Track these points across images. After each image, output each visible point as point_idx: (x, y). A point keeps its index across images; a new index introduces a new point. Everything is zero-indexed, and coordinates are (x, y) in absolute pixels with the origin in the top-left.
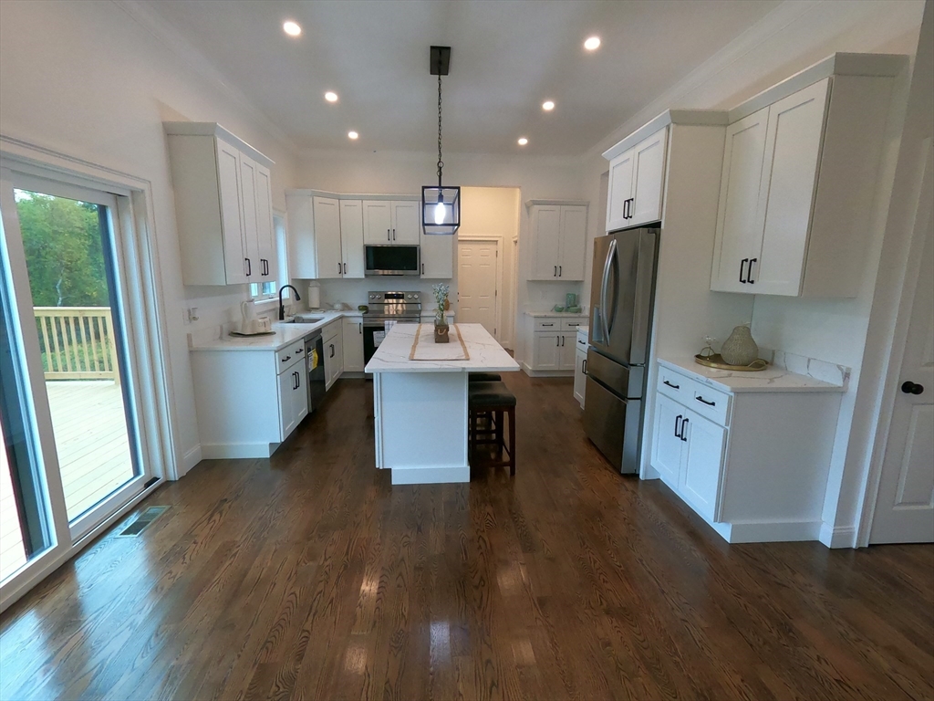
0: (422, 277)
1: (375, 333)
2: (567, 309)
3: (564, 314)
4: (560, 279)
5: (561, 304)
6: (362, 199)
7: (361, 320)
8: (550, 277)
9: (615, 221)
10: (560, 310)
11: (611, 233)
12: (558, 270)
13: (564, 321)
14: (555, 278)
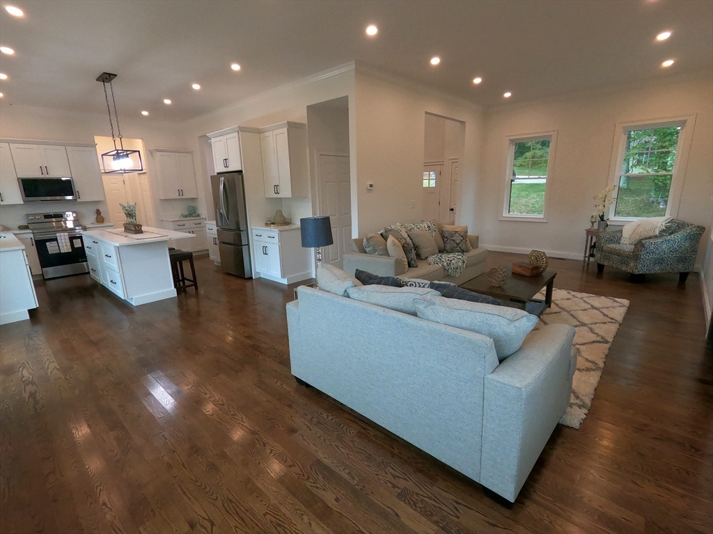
0: (78, 200)
1: (47, 243)
2: (190, 215)
3: (188, 218)
4: (182, 197)
5: (186, 213)
6: (9, 142)
7: (32, 236)
8: (176, 196)
9: (220, 168)
10: (186, 216)
11: (218, 173)
12: (181, 192)
13: (192, 222)
14: (179, 197)
